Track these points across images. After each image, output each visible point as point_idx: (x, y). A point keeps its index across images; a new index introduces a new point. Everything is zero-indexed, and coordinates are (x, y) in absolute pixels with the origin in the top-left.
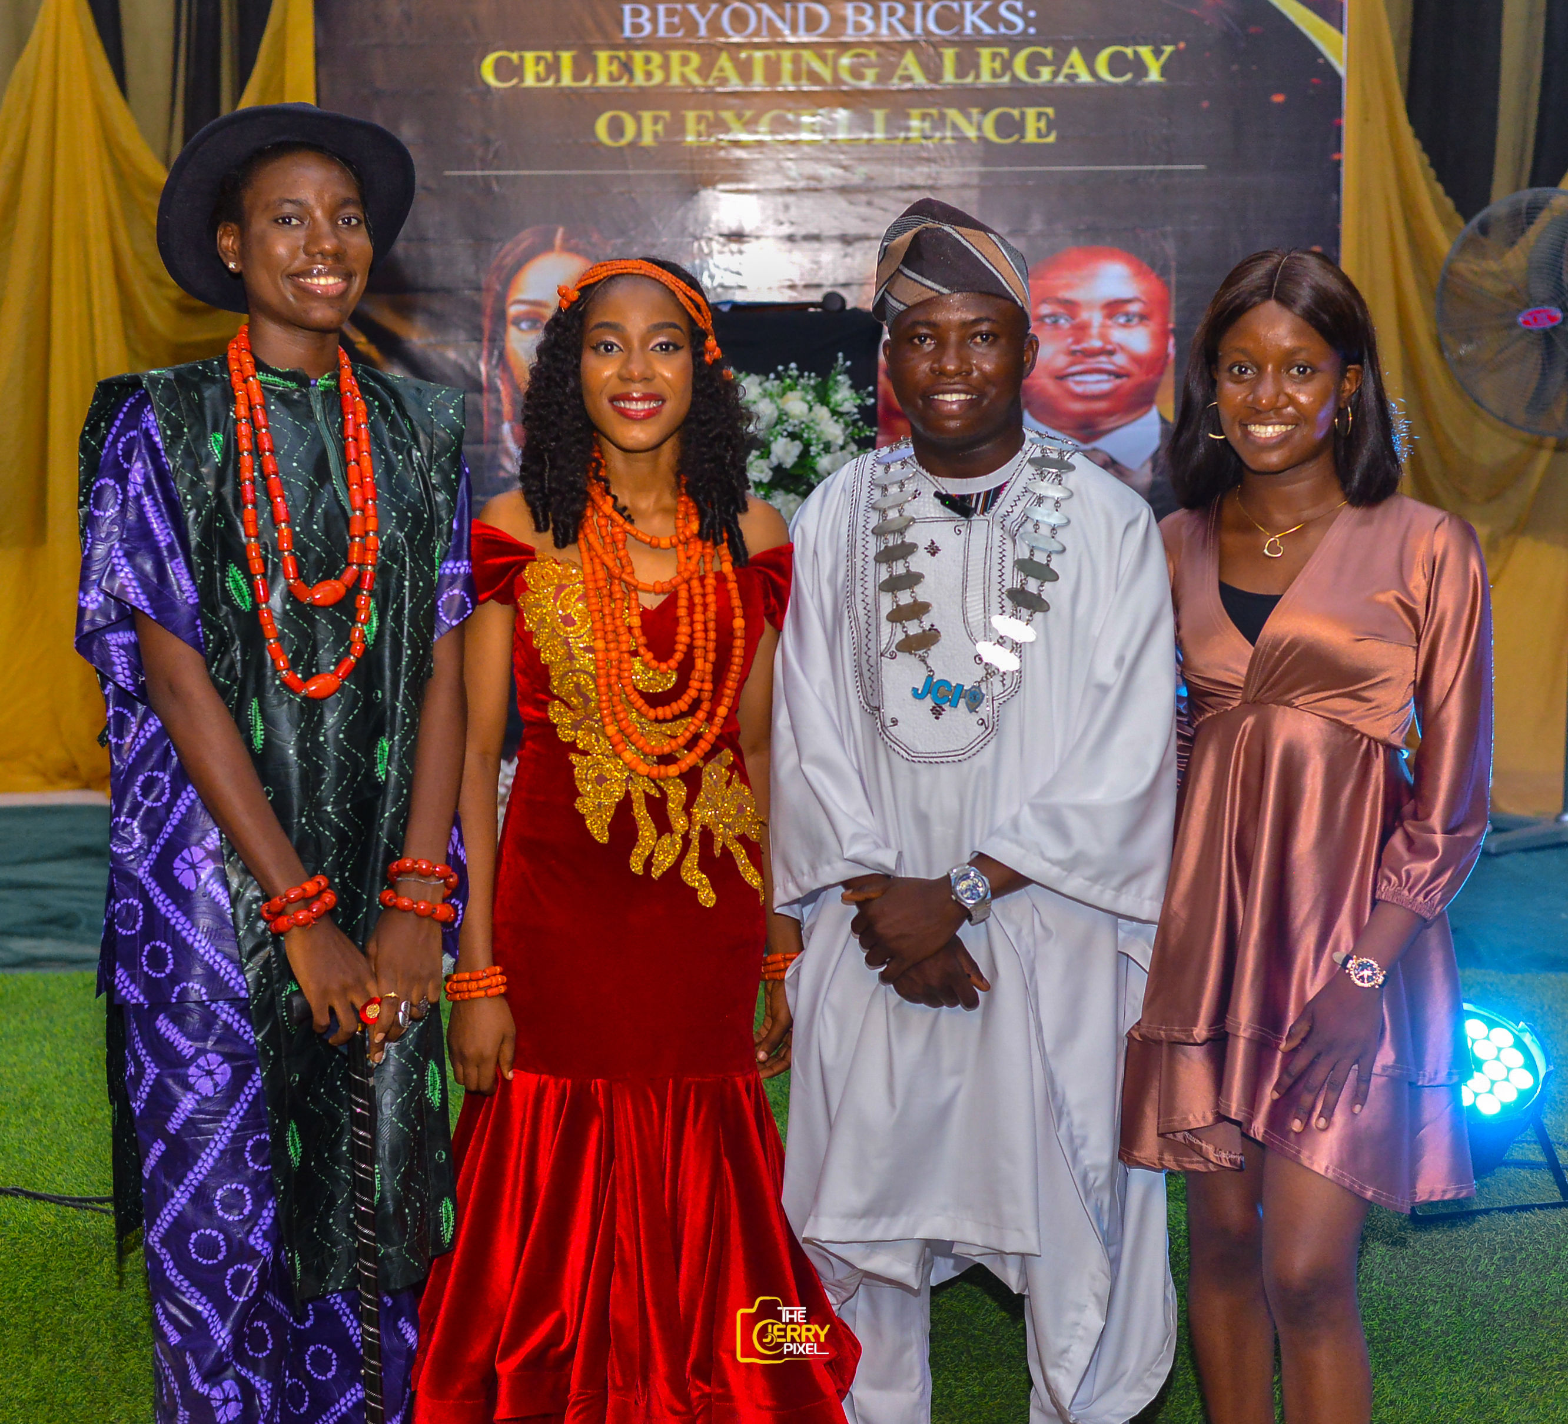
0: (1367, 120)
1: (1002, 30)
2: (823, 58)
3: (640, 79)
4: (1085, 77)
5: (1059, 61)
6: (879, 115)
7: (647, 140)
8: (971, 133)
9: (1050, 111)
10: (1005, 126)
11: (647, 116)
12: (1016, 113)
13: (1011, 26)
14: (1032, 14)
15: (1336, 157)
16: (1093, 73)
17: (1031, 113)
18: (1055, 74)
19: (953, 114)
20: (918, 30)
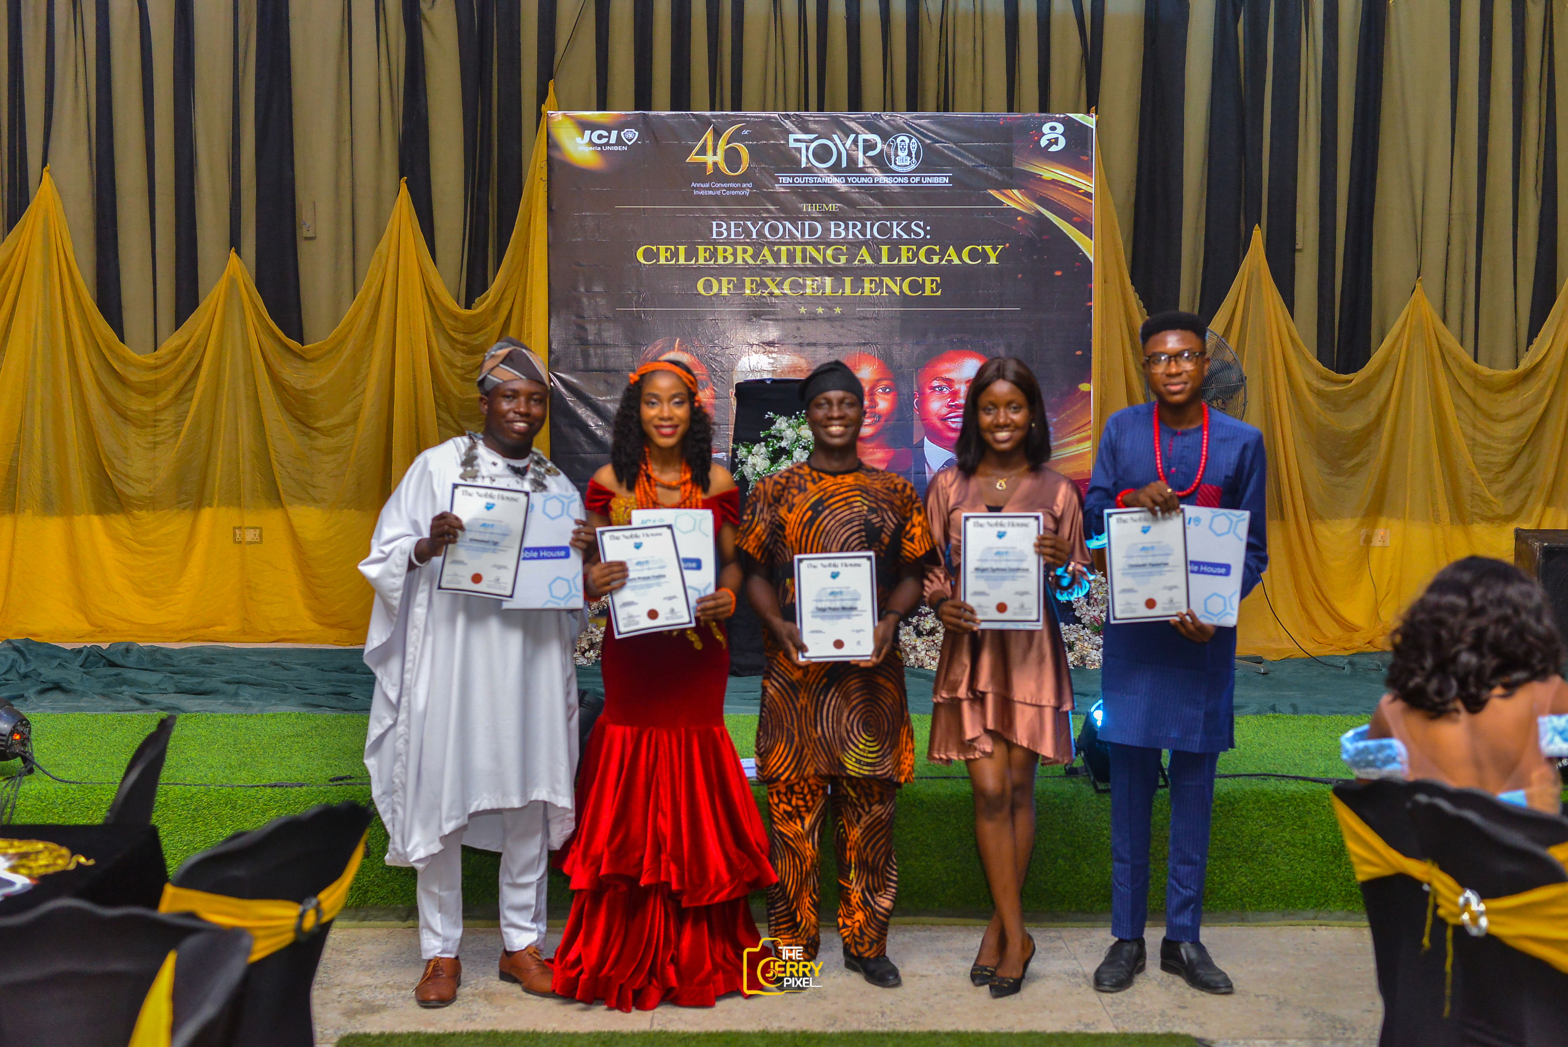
0: (1105, 282)
1: (913, 236)
2: (818, 251)
3: (720, 261)
4: (956, 261)
5: (943, 253)
6: (848, 280)
7: (725, 292)
8: (897, 290)
9: (938, 279)
10: (914, 286)
11: (724, 280)
12: (920, 280)
13: (918, 234)
14: (928, 228)
15: (1089, 304)
16: (961, 259)
17: (928, 280)
18: (941, 260)
19: (886, 280)
20: (868, 236)
